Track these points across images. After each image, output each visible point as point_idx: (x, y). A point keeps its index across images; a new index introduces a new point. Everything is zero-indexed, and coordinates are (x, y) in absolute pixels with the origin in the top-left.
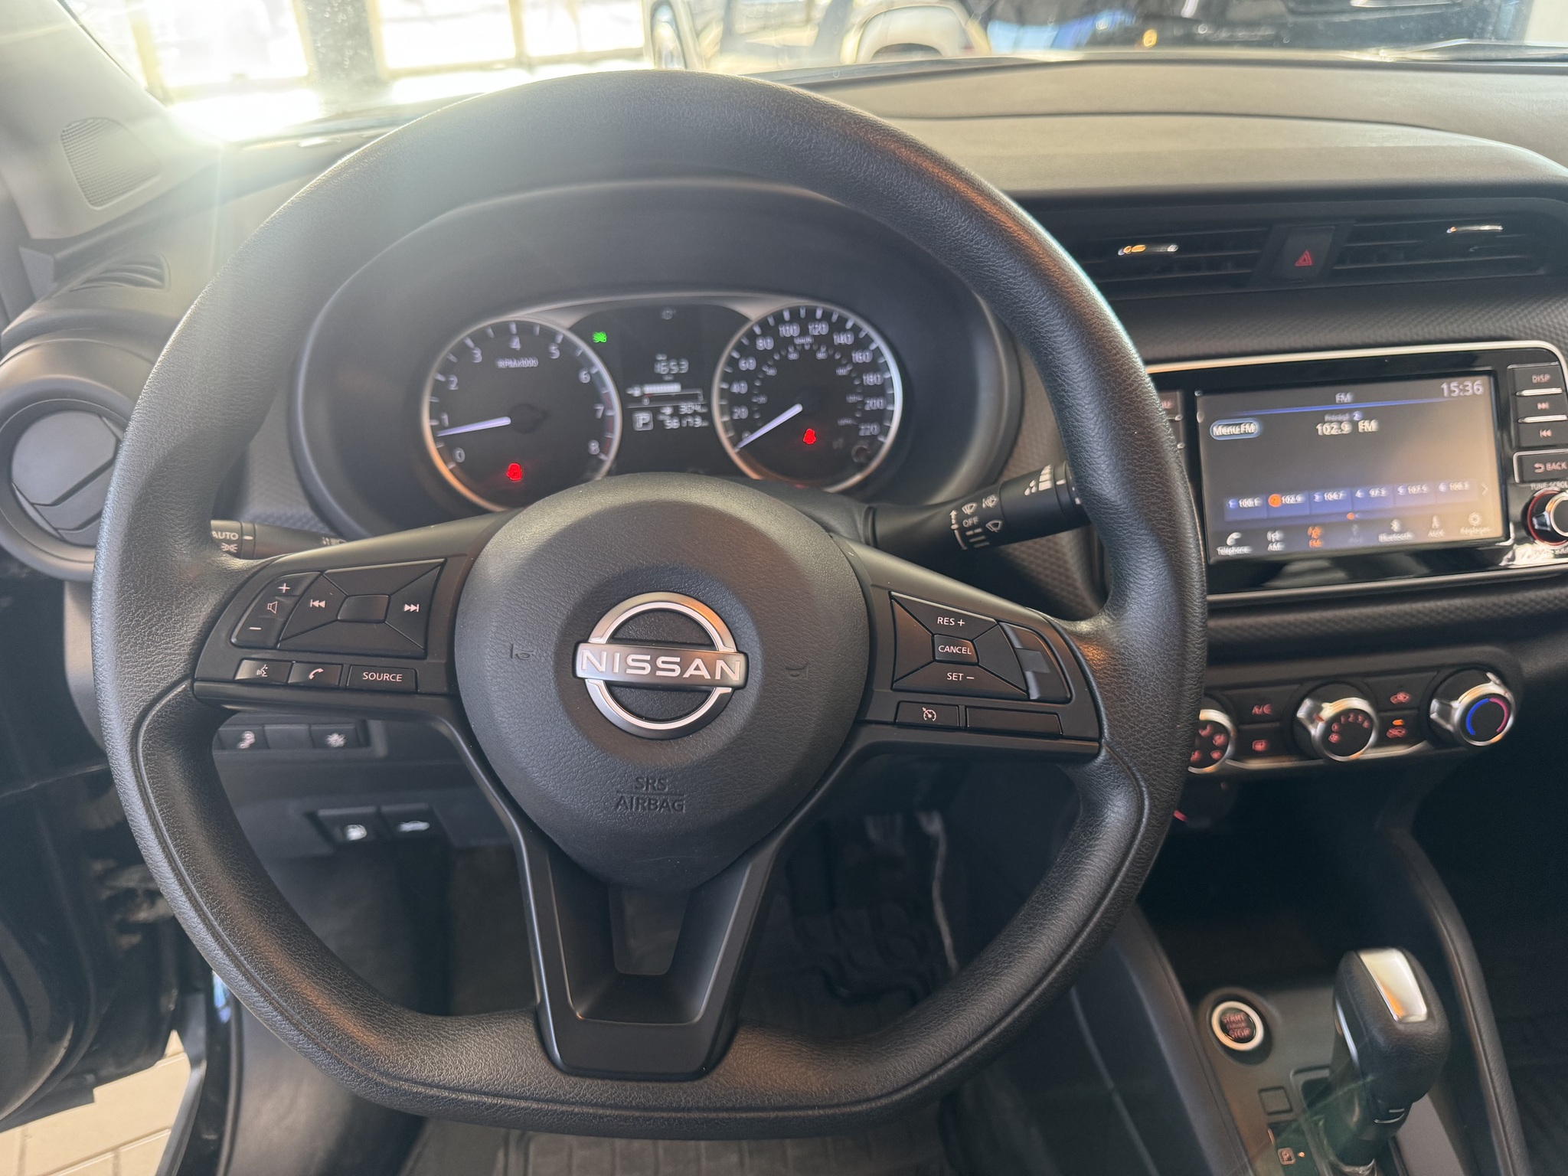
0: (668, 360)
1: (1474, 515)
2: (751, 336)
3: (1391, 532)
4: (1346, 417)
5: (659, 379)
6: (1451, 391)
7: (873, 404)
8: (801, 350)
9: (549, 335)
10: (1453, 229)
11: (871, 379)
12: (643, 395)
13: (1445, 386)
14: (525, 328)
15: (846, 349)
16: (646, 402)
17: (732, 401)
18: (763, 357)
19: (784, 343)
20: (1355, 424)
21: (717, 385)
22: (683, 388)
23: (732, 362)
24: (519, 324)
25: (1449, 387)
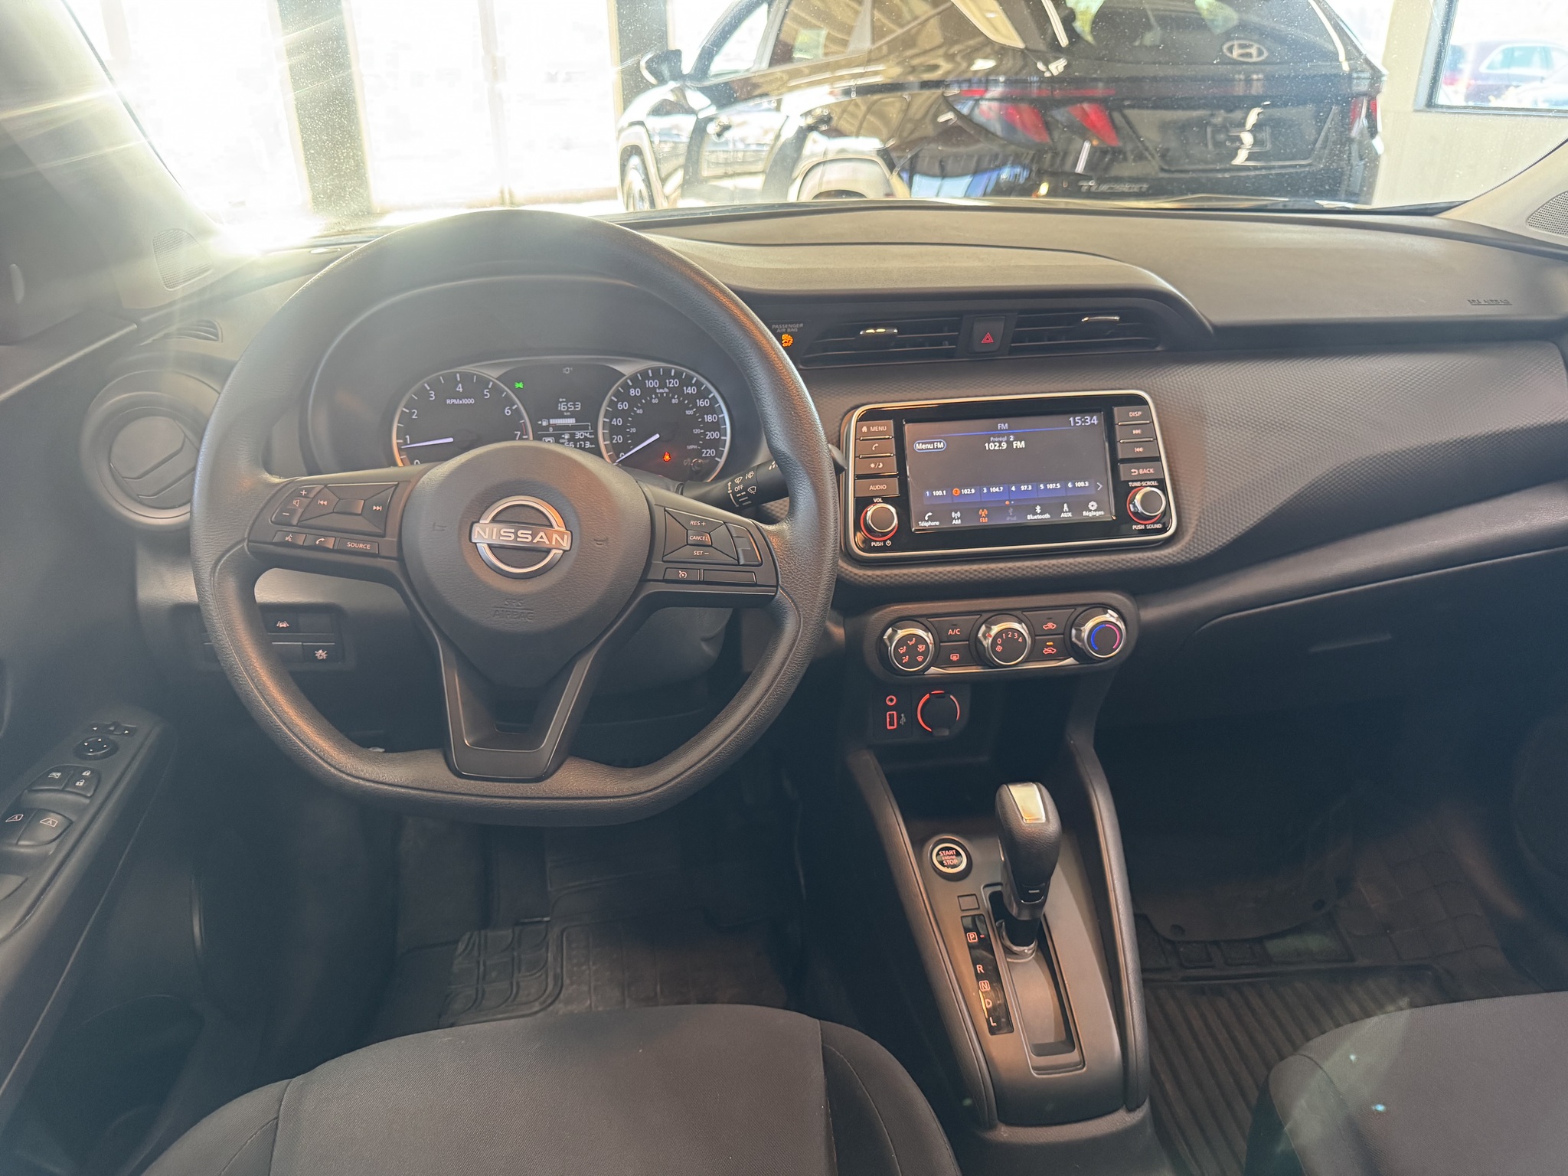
0: (567, 402)
1: (1092, 503)
2: (626, 386)
3: (1035, 514)
4: (1005, 439)
5: (561, 416)
6: (1075, 423)
7: (711, 435)
8: (661, 397)
9: (483, 382)
10: (1086, 319)
11: (709, 418)
12: (549, 425)
13: (1071, 419)
14: (466, 378)
15: (692, 398)
16: (551, 429)
17: (613, 430)
18: (633, 401)
19: (648, 392)
20: (1010, 443)
21: (601, 419)
22: (576, 422)
23: (612, 404)
24: (462, 374)
25: (1074, 420)
